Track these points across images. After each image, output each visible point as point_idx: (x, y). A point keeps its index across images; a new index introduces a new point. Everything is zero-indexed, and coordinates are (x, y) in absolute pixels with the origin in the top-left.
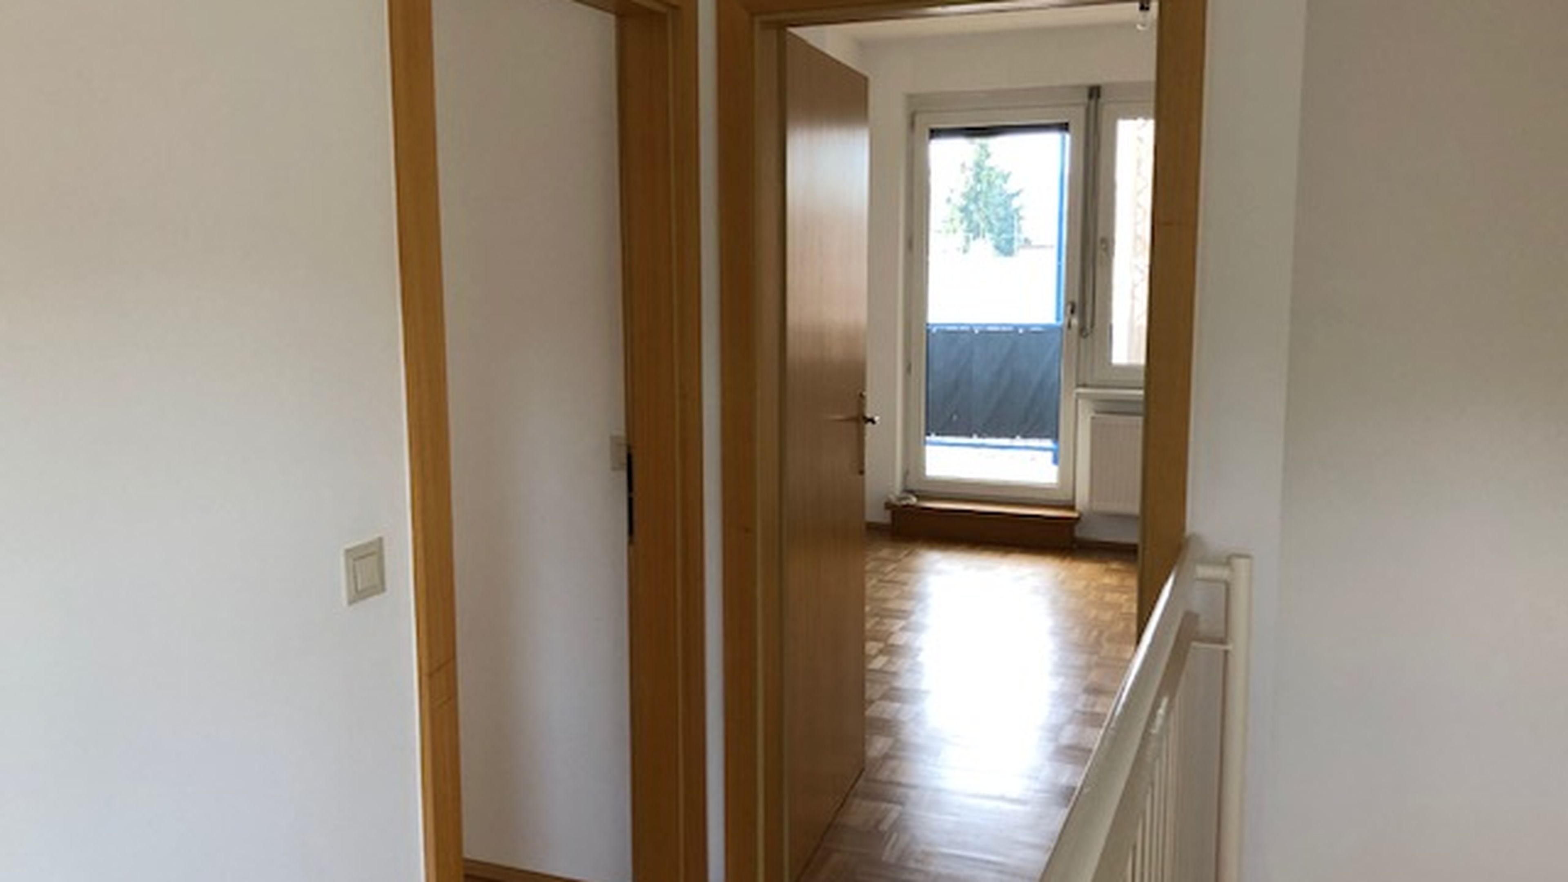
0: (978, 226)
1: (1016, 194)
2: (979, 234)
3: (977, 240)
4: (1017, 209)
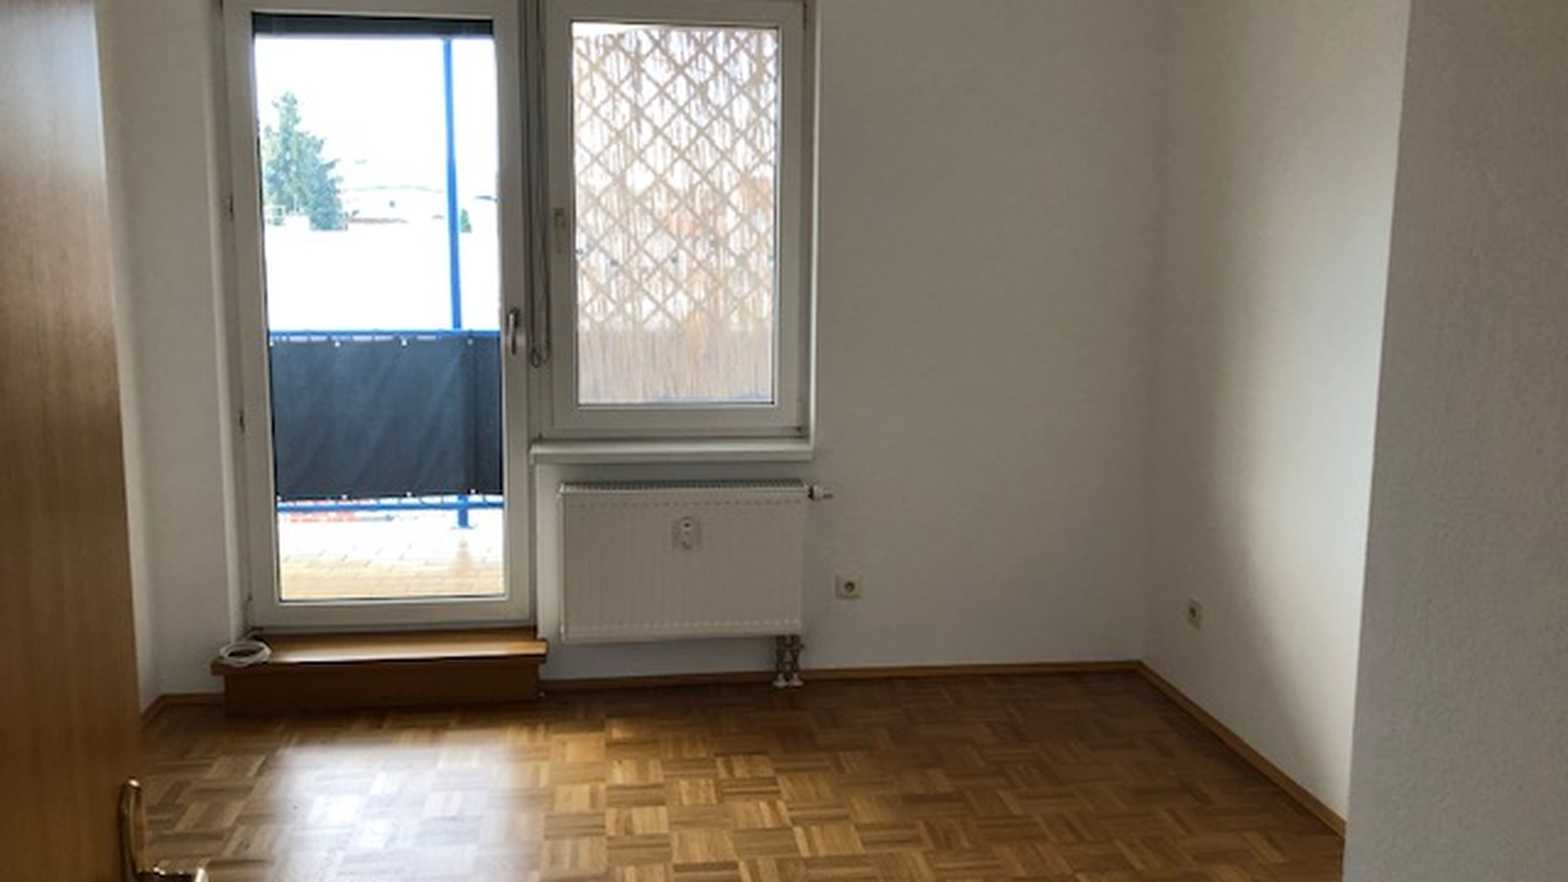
0: (291, 199)
1: (331, 165)
2: (292, 208)
3: (291, 213)
4: (333, 181)
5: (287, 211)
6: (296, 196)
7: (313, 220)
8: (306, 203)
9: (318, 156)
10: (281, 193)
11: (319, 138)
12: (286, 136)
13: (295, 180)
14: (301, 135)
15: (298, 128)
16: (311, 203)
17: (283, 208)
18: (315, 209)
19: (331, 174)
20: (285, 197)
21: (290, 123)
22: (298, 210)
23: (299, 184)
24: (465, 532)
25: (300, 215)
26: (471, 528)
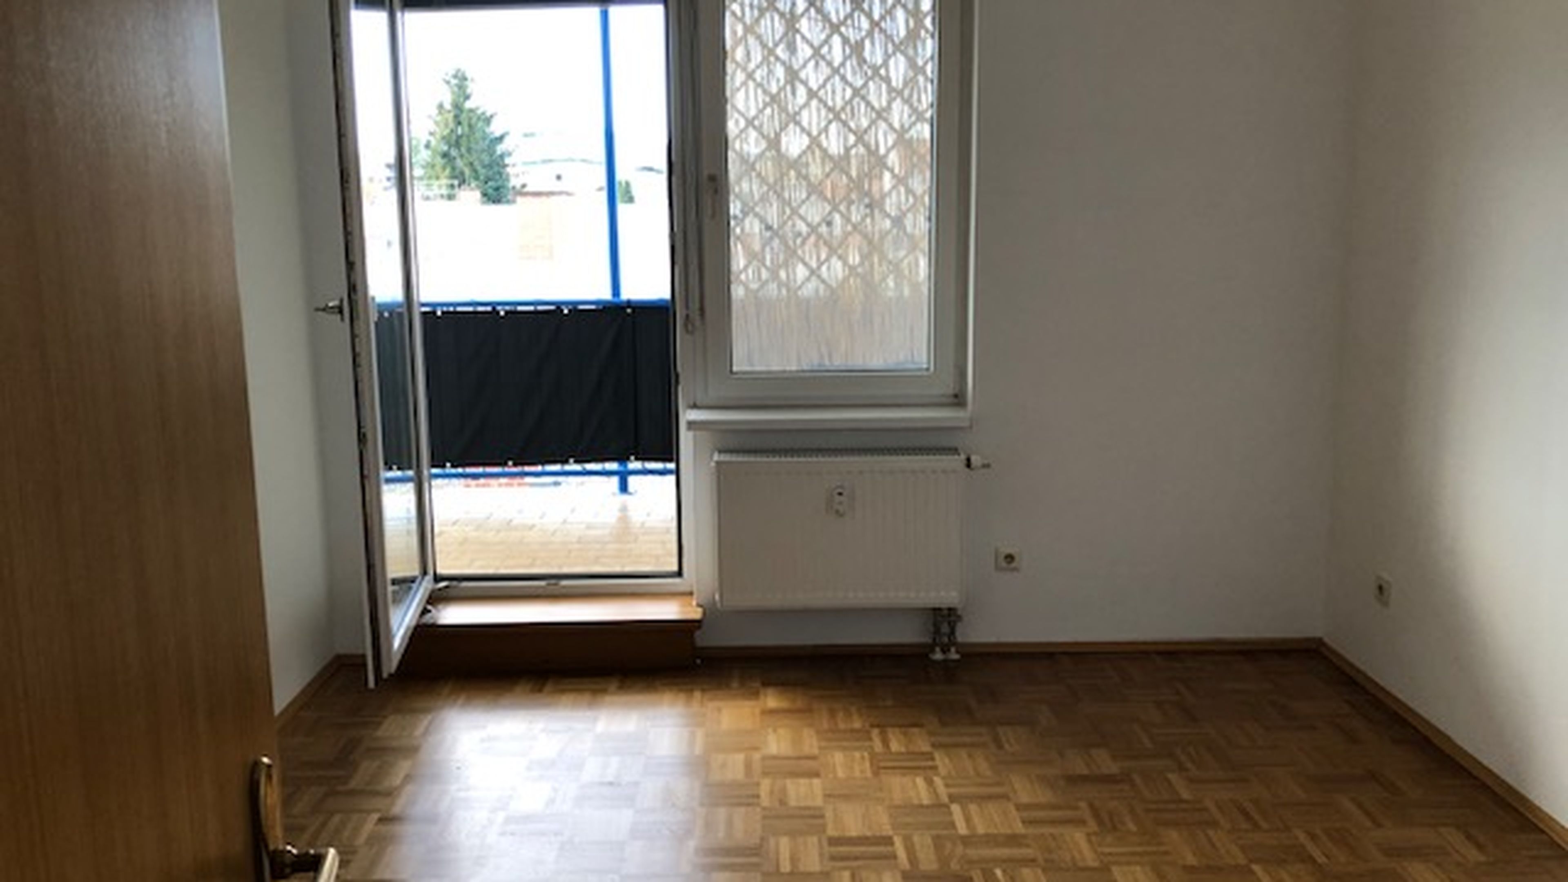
0: (462, 173)
1: (501, 139)
2: (464, 181)
3: (462, 187)
4: (502, 156)
5: (460, 186)
6: (467, 171)
7: (484, 195)
8: (477, 178)
9: (488, 130)
10: (453, 168)
11: (488, 114)
12: (458, 112)
13: (466, 155)
14: (471, 111)
15: (468, 105)
16: (482, 178)
17: (456, 182)
18: (486, 183)
19: (500, 149)
20: (457, 171)
21: (462, 99)
22: (469, 185)
23: (471, 160)
24: (625, 497)
25: (472, 189)
26: (630, 494)
